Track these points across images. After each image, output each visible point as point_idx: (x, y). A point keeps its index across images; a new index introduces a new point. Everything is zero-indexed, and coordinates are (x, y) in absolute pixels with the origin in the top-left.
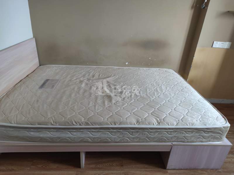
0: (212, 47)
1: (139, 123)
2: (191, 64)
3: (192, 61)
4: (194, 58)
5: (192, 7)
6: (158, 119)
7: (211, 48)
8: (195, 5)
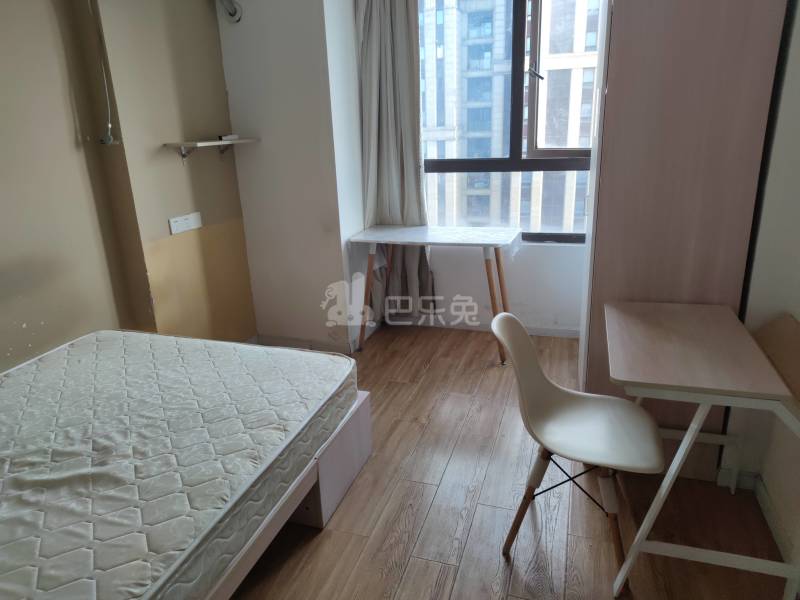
0: (171, 234)
1: (260, 458)
2: (149, 292)
3: (147, 285)
4: (149, 274)
5: (77, 145)
6: (274, 425)
7: (171, 237)
8: (80, 137)
